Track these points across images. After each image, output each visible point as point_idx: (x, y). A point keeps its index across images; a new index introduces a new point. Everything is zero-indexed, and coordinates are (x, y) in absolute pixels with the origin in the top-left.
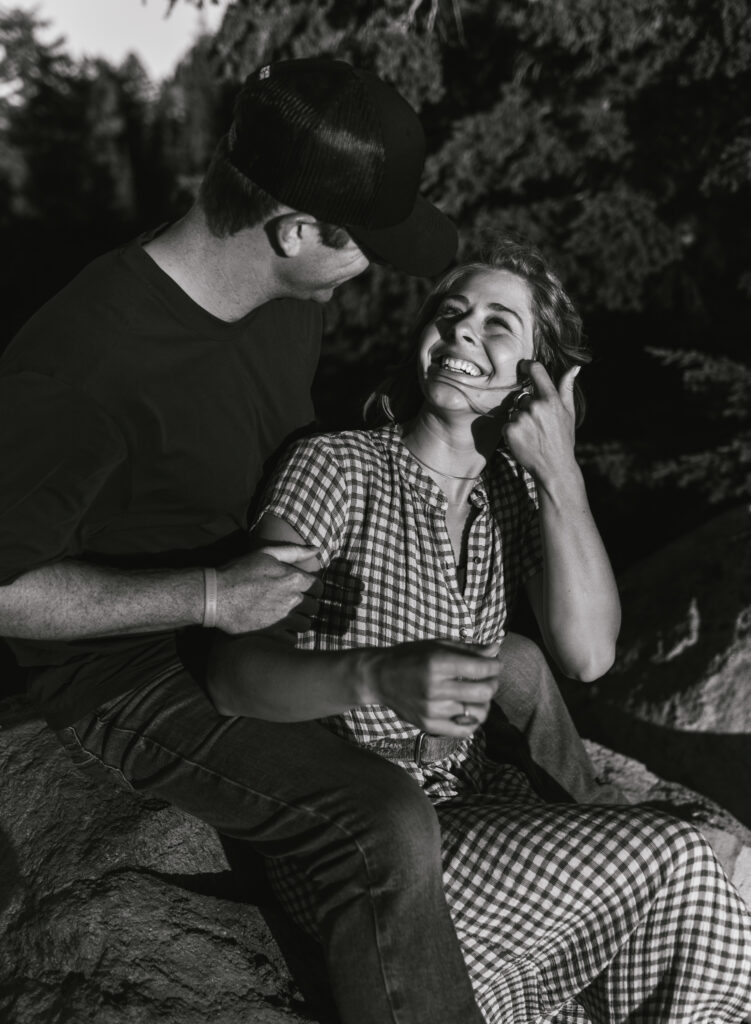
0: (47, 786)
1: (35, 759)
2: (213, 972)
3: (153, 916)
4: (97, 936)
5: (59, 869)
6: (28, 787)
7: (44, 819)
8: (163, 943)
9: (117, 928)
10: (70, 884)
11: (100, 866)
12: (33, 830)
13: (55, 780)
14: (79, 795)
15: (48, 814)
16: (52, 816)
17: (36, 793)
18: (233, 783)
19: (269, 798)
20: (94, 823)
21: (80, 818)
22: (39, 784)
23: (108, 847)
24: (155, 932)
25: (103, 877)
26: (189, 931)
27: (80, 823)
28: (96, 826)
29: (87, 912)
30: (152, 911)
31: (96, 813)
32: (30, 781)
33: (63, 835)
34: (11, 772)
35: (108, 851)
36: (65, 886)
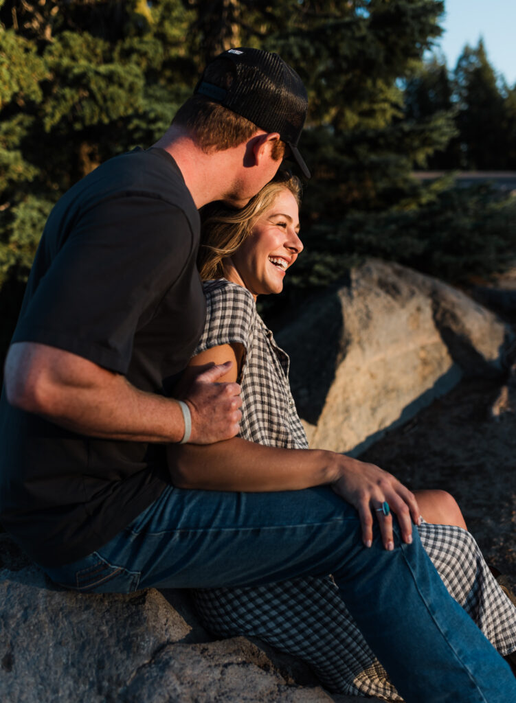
0: (52, 621)
1: (26, 609)
2: (256, 684)
3: (202, 667)
4: (185, 694)
5: (117, 668)
6: (38, 629)
7: (70, 644)
8: (219, 680)
9: (191, 683)
10: (134, 674)
11: (144, 652)
12: (68, 655)
13: (57, 615)
14: (84, 617)
15: (70, 639)
16: (75, 639)
17: (48, 631)
18: (272, 528)
19: (304, 525)
20: (111, 628)
21: (99, 630)
22: (46, 623)
23: (139, 638)
24: (211, 675)
25: (153, 658)
26: (226, 666)
27: (102, 633)
28: (115, 630)
29: (168, 682)
30: (199, 664)
31: (107, 622)
32: (36, 624)
33: (97, 646)
34: (13, 626)
35: (141, 641)
36: (132, 676)
